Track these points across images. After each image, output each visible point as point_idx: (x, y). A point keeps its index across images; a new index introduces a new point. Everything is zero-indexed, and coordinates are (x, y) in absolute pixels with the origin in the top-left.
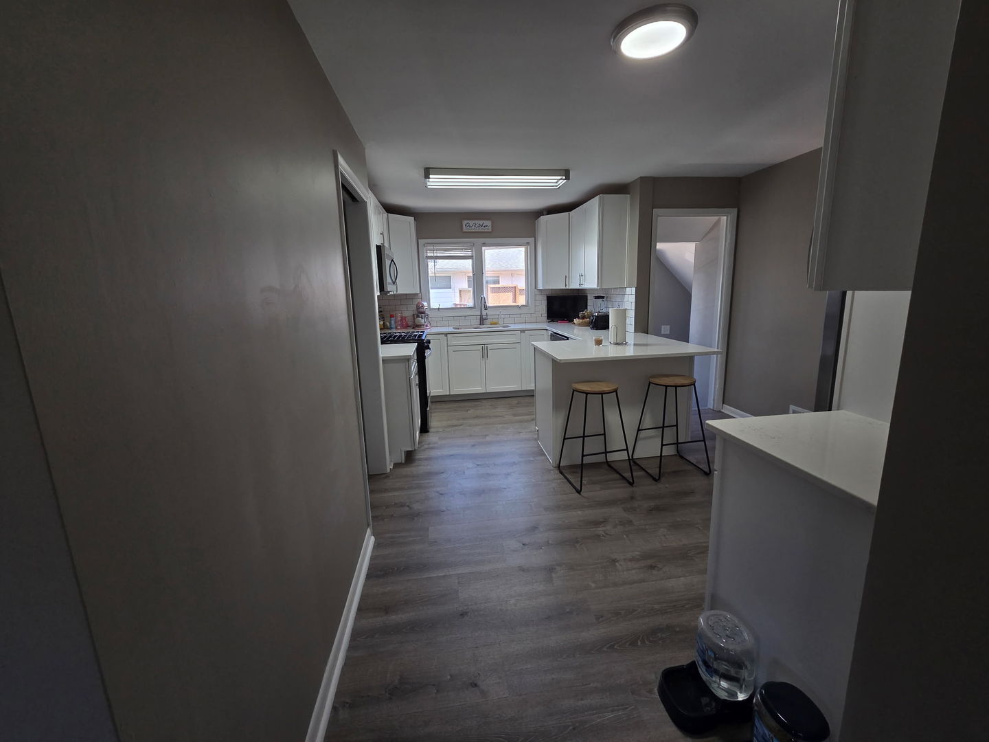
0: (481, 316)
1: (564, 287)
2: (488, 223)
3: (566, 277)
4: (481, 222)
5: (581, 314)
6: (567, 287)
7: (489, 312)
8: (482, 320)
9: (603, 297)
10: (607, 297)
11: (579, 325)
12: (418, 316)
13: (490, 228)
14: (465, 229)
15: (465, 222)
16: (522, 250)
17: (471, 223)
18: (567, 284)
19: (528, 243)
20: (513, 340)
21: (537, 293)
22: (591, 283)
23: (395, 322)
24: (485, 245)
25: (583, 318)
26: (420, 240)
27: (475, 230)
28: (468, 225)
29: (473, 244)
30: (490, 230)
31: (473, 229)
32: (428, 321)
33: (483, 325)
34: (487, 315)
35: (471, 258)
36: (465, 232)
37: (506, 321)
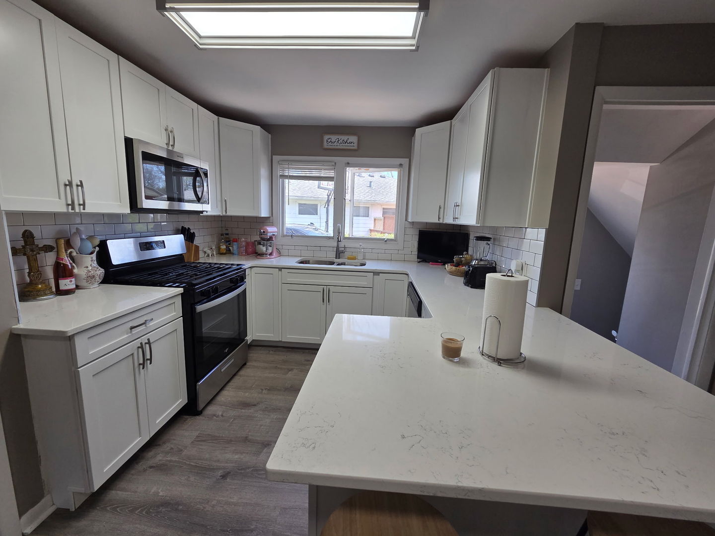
0: (338, 247)
1: (436, 221)
2: (354, 139)
3: (440, 208)
4: (345, 138)
5: (456, 259)
6: (441, 221)
7: (348, 244)
8: (339, 253)
9: (488, 239)
10: (494, 239)
11: (452, 273)
12: (260, 244)
13: (356, 145)
14: (326, 145)
15: (326, 137)
16: (395, 173)
17: (334, 138)
18: (441, 216)
19: (401, 165)
20: (364, 283)
21: (408, 225)
22: (469, 217)
23: (238, 248)
24: (348, 164)
25: (458, 264)
26: (273, 156)
27: (339, 147)
28: (329, 141)
29: (335, 163)
30: (356, 148)
31: (336, 146)
32: (275, 250)
33: (339, 258)
34: (345, 247)
35: (333, 179)
36: (326, 149)
37: (367, 256)
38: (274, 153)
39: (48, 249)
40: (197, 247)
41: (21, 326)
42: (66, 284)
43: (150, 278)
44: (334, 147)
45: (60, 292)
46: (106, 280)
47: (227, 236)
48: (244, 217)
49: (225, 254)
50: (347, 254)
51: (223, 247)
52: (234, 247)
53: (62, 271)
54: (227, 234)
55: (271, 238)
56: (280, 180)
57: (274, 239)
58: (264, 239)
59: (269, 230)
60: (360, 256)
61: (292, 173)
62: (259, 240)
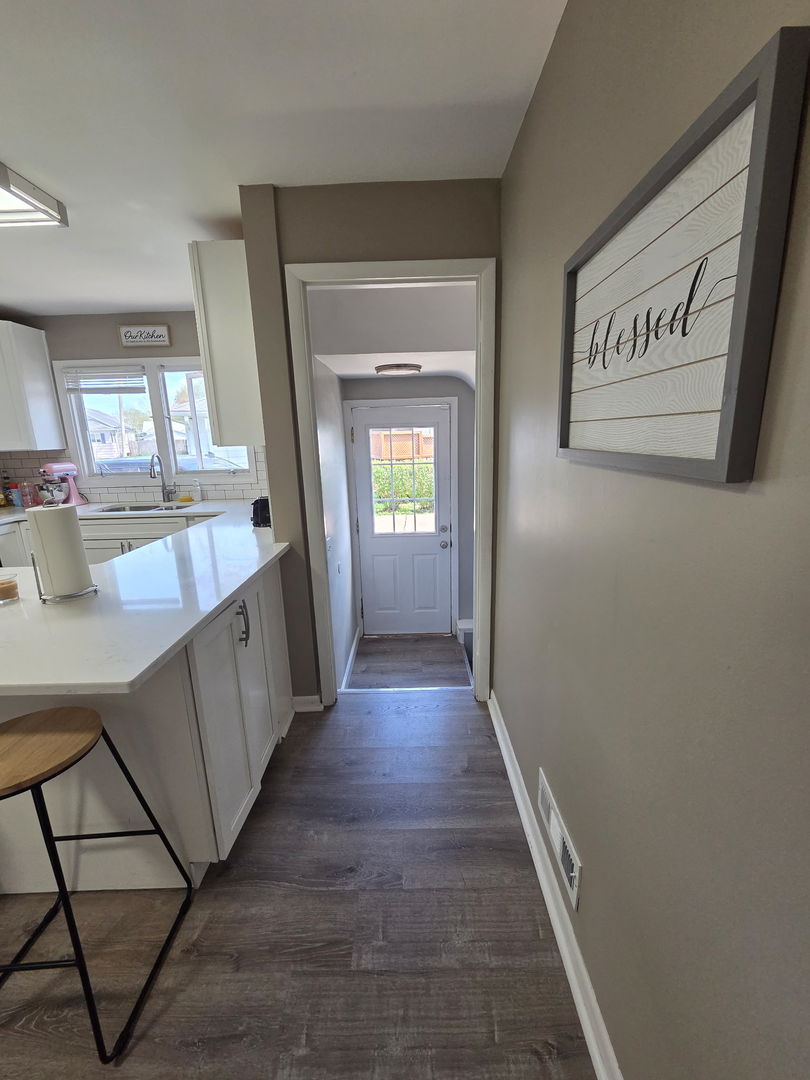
0: (164, 487)
2: (162, 330)
4: (150, 329)
7: (179, 481)
8: (166, 494)
12: (42, 489)
13: (166, 338)
14: (124, 342)
15: (123, 330)
17: (134, 330)
23: (21, 496)
24: (163, 368)
26: (53, 362)
27: (143, 344)
28: (128, 335)
29: (143, 368)
30: (167, 343)
31: (139, 342)
32: (74, 495)
33: (169, 500)
34: (175, 485)
35: (147, 390)
36: (125, 347)
37: (210, 495)
38: (53, 358)
44: (137, 344)
47: (7, 481)
48: (10, 453)
50: (182, 495)
52: (15, 495)
54: (6, 478)
55: (63, 480)
56: (72, 396)
57: (71, 480)
58: (50, 482)
59: (57, 469)
60: (197, 496)
61: (84, 384)
62: (41, 483)
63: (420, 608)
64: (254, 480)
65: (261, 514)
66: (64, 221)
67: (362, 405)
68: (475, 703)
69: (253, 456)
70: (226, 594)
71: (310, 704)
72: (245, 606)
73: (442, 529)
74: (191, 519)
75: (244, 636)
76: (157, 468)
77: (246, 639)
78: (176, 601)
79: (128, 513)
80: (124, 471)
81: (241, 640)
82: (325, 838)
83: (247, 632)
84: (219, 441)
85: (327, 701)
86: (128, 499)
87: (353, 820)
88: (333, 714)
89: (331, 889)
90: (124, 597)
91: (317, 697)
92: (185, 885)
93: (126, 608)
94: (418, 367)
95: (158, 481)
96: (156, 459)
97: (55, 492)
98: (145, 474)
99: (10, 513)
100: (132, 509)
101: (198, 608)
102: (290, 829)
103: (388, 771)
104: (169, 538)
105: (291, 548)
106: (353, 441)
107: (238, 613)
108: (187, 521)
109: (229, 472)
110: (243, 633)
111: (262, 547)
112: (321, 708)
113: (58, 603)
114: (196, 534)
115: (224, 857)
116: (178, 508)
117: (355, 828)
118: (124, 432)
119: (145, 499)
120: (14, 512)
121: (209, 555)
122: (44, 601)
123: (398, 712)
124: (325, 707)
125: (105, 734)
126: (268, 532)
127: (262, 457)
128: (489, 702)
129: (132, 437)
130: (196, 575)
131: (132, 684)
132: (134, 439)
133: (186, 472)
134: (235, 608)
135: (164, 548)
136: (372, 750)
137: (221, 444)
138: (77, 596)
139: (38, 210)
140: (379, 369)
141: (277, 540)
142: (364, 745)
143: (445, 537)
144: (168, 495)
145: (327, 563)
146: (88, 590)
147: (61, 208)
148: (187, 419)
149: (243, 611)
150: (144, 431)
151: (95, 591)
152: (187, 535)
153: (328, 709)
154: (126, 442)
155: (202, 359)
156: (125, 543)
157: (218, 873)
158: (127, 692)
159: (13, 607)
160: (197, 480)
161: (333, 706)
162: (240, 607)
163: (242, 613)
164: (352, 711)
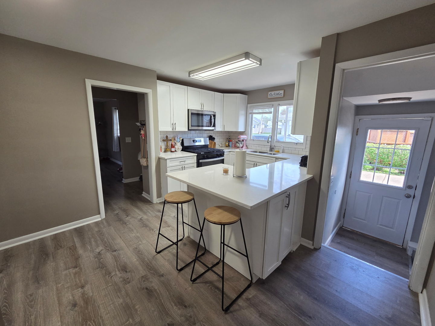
0: (271, 146)
2: (282, 92)
4: (278, 92)
12: (237, 143)
13: (283, 95)
14: (269, 97)
15: (269, 93)
17: (273, 93)
23: (232, 144)
24: (280, 105)
26: (248, 105)
27: (275, 97)
28: (271, 94)
29: (273, 105)
30: (283, 96)
31: (274, 96)
32: (245, 146)
33: (271, 151)
34: (274, 146)
35: (272, 113)
36: (269, 99)
37: (286, 151)
38: (249, 103)
39: (171, 140)
40: (215, 143)
41: (160, 156)
42: (173, 150)
43: (193, 151)
44: (273, 97)
45: (171, 152)
46: (182, 150)
49: (228, 146)
50: (276, 150)
51: (227, 144)
53: (173, 146)
54: (230, 139)
55: (243, 141)
56: (250, 115)
57: (245, 141)
58: (240, 141)
59: (242, 137)
60: (281, 151)
61: (255, 111)
62: (237, 141)
63: (381, 225)
64: (304, 147)
65: (304, 162)
66: (261, 64)
67: (367, 119)
68: (408, 290)
69: (306, 139)
70: (283, 189)
71: (308, 244)
72: (290, 195)
73: (408, 186)
74: (277, 159)
75: (287, 206)
76: (270, 140)
77: (288, 207)
78: (266, 187)
79: (258, 154)
80: (259, 139)
81: (286, 206)
82: (302, 298)
83: (288, 204)
84: (294, 132)
85: (316, 246)
86: (259, 149)
87: (316, 299)
88: (317, 253)
89: (299, 317)
90: (251, 181)
91: (311, 242)
92: (250, 279)
93: (251, 184)
94: (409, 99)
95: (269, 144)
96: (270, 136)
97: (240, 144)
98: (266, 141)
99: (228, 149)
100: (260, 152)
101: (273, 191)
102: (288, 285)
103: (339, 290)
104: (268, 165)
105: (313, 177)
106: (357, 135)
107: (287, 197)
108: (276, 159)
109: (294, 143)
110: (287, 204)
111: (301, 174)
112: (312, 247)
113: (236, 178)
114: (278, 165)
115: (264, 278)
116: (274, 154)
117: (316, 302)
118: (261, 125)
119: (264, 150)
120: (229, 149)
121: (280, 173)
122: (234, 176)
123: (352, 268)
124: (314, 248)
125: (240, 219)
126: (305, 169)
127: (309, 139)
128: (420, 295)
129: (264, 126)
130: (274, 179)
131: (251, 207)
132: (264, 127)
133: (279, 142)
134: (286, 194)
135: (266, 167)
136: (332, 277)
137: (294, 134)
138: (242, 177)
139: (254, 62)
140: (380, 101)
141: (308, 173)
142: (330, 272)
143: (411, 192)
144: (271, 149)
145: (329, 187)
146: (244, 176)
147: (261, 61)
148: (283, 121)
149: (289, 196)
150: (267, 125)
151: (246, 177)
152: (275, 164)
153: (316, 250)
154: (261, 128)
155: (294, 101)
156: (255, 163)
157: (260, 282)
158: (250, 209)
159: (227, 176)
160: (283, 145)
161: (318, 249)
162: (288, 195)
163: (288, 197)
164: (327, 256)
